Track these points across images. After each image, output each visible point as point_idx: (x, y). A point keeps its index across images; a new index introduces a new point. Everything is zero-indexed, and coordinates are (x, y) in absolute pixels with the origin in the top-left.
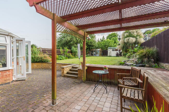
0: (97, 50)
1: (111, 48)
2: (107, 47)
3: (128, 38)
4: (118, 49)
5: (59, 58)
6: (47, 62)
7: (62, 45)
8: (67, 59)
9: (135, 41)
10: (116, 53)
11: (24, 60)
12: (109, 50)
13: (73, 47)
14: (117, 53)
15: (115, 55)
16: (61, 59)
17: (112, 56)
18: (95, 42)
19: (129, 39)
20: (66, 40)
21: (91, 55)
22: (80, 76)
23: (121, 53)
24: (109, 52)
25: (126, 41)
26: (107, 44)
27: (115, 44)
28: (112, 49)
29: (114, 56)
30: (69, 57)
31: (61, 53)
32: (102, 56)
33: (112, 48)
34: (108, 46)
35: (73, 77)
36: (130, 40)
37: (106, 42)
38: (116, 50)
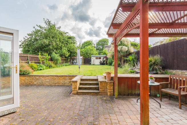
1: (94, 56)
3: (121, 46)
5: (38, 67)
6: (28, 74)
7: (34, 50)
8: (47, 69)
9: (127, 50)
10: (100, 61)
11: (16, 73)
12: (92, 58)
13: (54, 53)
14: (101, 61)
16: (40, 70)
17: (96, 64)
20: (42, 43)
22: (103, 91)
23: (104, 61)
24: (92, 60)
28: (95, 58)
30: (50, 67)
31: (40, 61)
35: (93, 94)
38: (100, 58)
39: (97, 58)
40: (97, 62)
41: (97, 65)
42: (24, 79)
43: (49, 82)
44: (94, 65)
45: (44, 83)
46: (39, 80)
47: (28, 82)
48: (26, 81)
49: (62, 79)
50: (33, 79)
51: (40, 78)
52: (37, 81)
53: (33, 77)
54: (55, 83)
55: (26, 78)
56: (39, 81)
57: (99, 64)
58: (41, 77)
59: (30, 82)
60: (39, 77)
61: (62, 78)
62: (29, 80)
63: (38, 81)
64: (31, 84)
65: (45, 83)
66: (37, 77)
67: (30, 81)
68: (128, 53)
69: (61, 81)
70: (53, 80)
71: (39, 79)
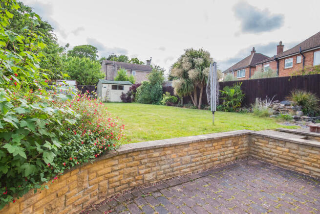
12: (104, 86)
14: (123, 95)
28: (111, 88)
38: (121, 88)
39: (114, 87)
40: (116, 95)
41: (115, 102)
42: (109, 170)
43: (191, 162)
44: (107, 102)
45: (177, 170)
46: (162, 163)
47: (123, 181)
48: (116, 178)
49: (219, 147)
50: (141, 164)
51: (165, 155)
52: (155, 169)
53: (141, 156)
54: (205, 161)
55: (116, 162)
56: (163, 167)
57: (120, 100)
58: (168, 152)
59: (128, 179)
60: (162, 153)
61: (221, 143)
62: (128, 170)
63: (158, 167)
64: (134, 183)
65: (180, 170)
66: (156, 154)
67: (129, 175)
69: (219, 154)
70: (200, 154)
71: (163, 158)
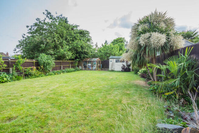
0: (92, 60)
1: (114, 57)
2: (108, 55)
3: (148, 34)
4: (125, 60)
9: (165, 43)
10: (122, 66)
12: (110, 60)
13: (42, 55)
14: (124, 66)
15: (121, 69)
17: (115, 70)
18: (90, 47)
19: (150, 37)
21: (83, 69)
23: (129, 66)
24: (110, 63)
25: (142, 43)
26: (109, 52)
27: (121, 52)
28: (115, 60)
29: (118, 70)
32: (102, 70)
33: (116, 57)
34: (110, 54)
36: (152, 40)
37: (107, 48)
39: (117, 61)
41: (117, 71)
44: (112, 71)
68: (168, 52)
